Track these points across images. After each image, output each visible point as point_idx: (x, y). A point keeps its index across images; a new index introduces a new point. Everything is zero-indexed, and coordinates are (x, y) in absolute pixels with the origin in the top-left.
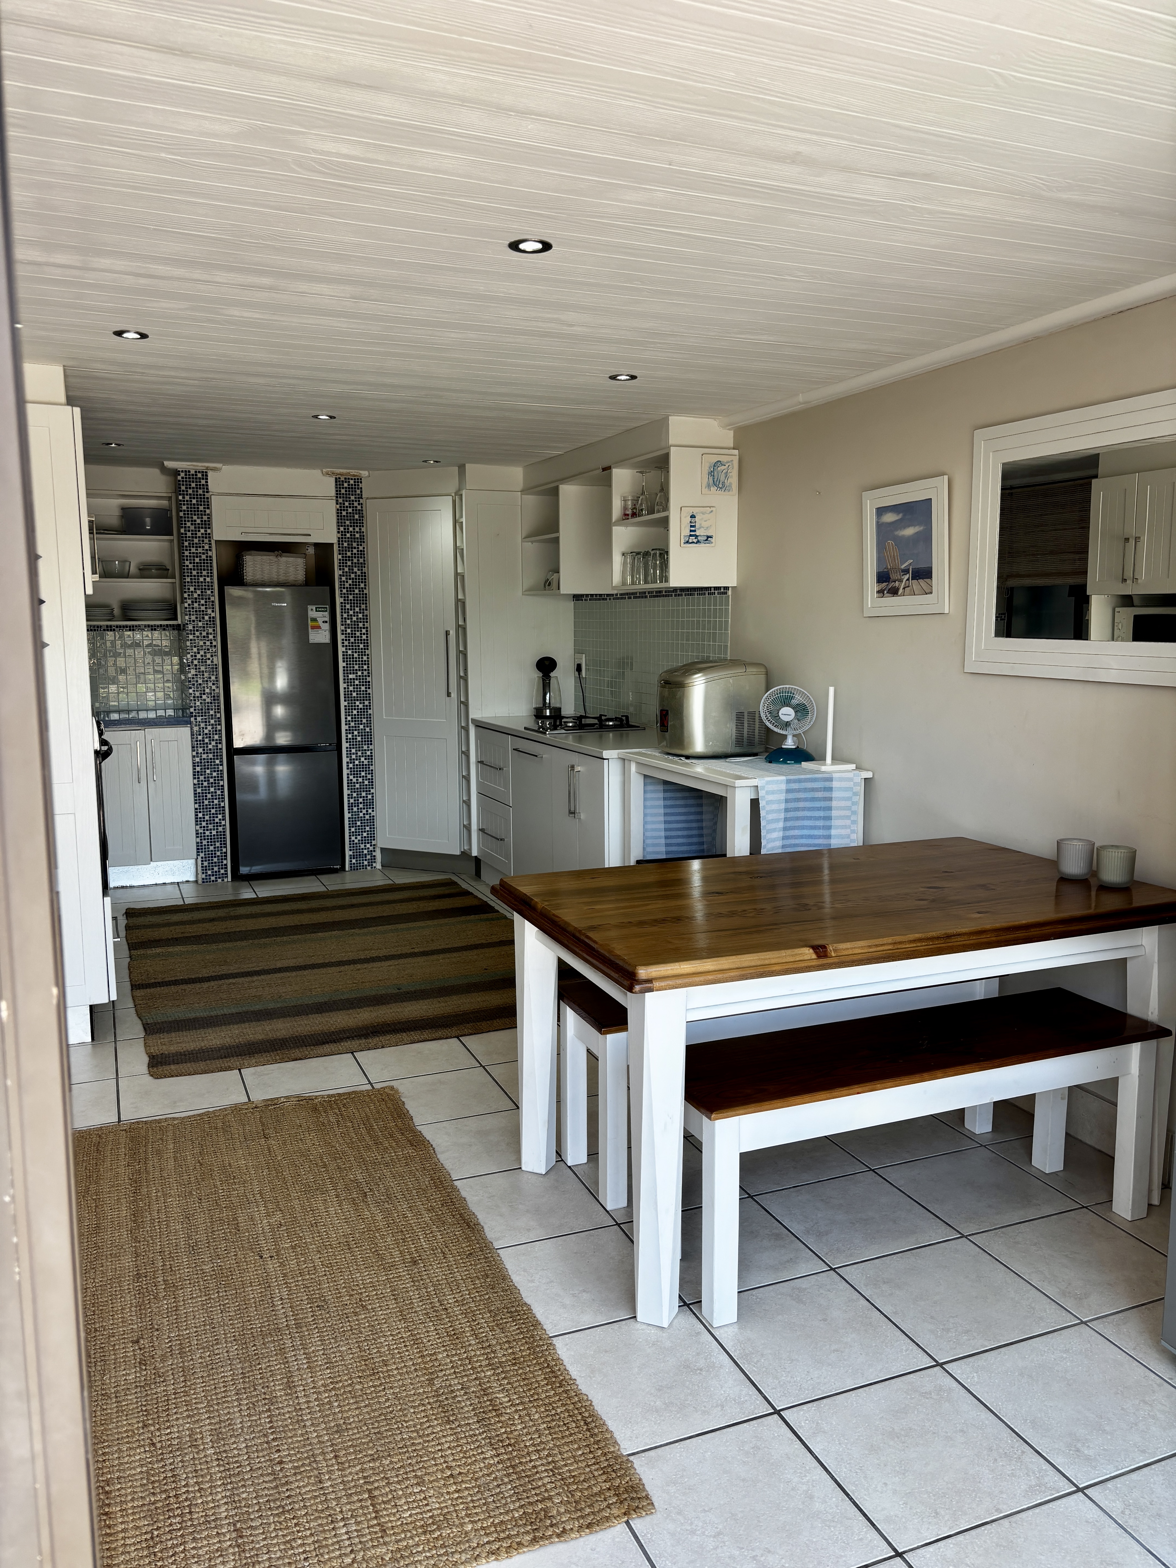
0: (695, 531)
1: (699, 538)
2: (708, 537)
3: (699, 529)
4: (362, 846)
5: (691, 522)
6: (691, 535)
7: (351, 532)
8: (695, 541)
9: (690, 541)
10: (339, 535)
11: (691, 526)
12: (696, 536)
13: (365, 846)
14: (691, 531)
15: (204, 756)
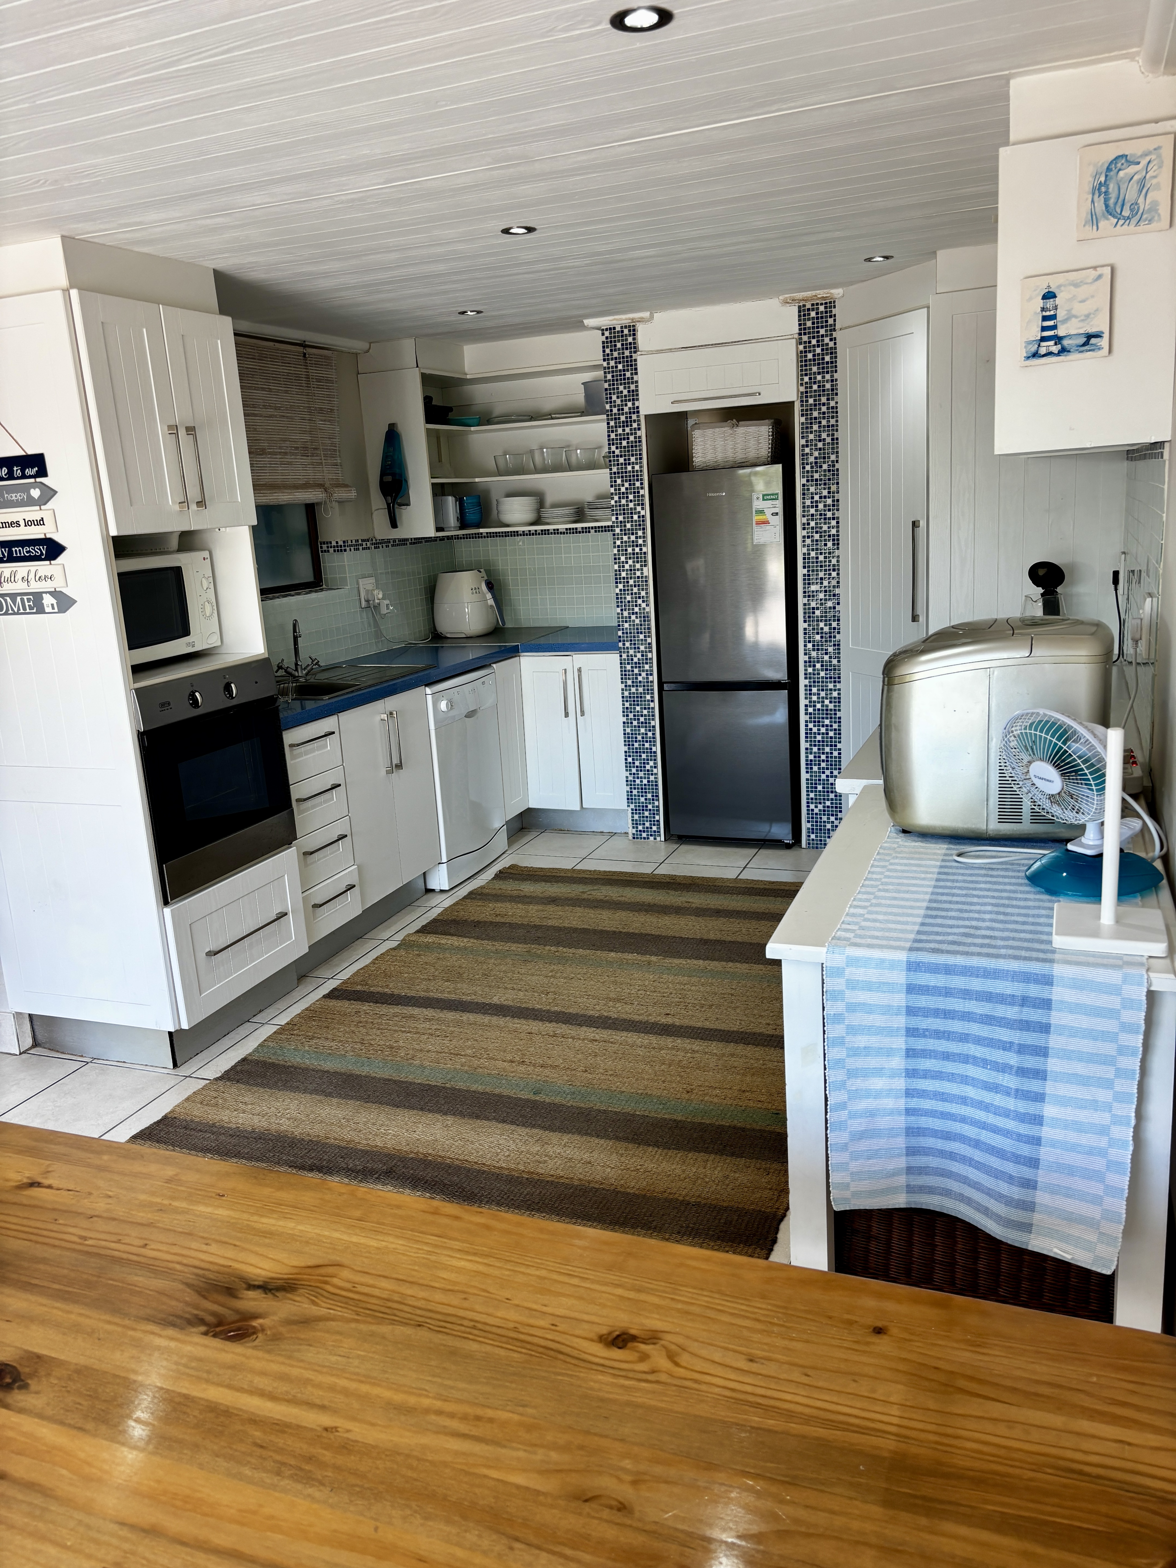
0: (1054, 327)
1: (1066, 342)
2: (1089, 337)
3: (1065, 321)
4: (825, 818)
5: (1043, 309)
6: (1043, 339)
7: (819, 382)
8: (1055, 349)
9: (1043, 351)
10: (802, 389)
11: (1045, 318)
12: (1058, 339)
13: (829, 819)
14: (1044, 329)
15: (633, 690)
